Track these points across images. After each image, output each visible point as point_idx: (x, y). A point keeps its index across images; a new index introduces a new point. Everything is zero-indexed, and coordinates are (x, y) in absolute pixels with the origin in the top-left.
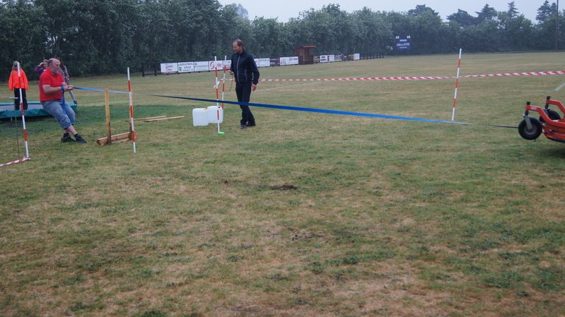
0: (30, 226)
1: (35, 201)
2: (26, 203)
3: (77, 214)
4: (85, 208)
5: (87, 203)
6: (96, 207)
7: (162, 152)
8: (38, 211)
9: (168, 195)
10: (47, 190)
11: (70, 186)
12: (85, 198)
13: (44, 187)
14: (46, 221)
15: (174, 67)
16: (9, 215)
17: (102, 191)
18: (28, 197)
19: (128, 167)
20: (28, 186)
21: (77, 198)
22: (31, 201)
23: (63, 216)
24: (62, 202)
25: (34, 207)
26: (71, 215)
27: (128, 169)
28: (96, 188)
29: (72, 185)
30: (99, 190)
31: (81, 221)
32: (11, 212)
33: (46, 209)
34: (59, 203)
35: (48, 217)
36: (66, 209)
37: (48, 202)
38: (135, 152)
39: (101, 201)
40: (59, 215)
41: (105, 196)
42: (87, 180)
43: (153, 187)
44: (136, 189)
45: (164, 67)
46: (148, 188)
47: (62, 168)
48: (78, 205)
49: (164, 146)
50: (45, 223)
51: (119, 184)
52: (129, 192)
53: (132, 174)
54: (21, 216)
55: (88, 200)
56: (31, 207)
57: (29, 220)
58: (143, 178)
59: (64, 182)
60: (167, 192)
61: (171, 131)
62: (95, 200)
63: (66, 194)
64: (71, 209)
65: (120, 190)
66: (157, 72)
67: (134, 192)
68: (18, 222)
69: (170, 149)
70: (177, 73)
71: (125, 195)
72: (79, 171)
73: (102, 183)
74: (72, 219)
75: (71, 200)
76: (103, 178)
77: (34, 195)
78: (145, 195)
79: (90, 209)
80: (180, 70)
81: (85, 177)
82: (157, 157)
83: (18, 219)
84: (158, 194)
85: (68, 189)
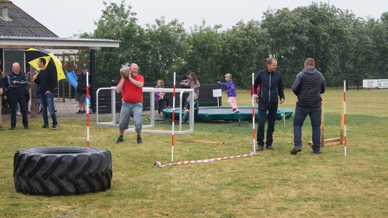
0: (259, 212)
1: (262, 191)
2: (255, 192)
3: (299, 206)
4: (305, 201)
5: (307, 197)
6: (315, 201)
7: (371, 157)
8: (265, 200)
9: (380, 196)
10: (271, 182)
11: (290, 180)
12: (304, 192)
13: (269, 179)
14: (273, 209)
15: (375, 83)
16: (242, 200)
17: (319, 187)
18: (256, 187)
19: (341, 168)
20: (255, 177)
21: (298, 191)
22: (259, 190)
23: (287, 207)
24: (285, 193)
25: (261, 195)
26: (294, 206)
27: (341, 170)
28: (314, 184)
29: (292, 179)
30: (316, 186)
31: (303, 213)
32: (243, 198)
33: (272, 198)
34: (283, 195)
35: (274, 206)
36: (289, 200)
37: (273, 192)
38: (345, 155)
39: (320, 196)
40: (284, 205)
41: (322, 192)
42: (305, 176)
43: (365, 188)
44: (350, 189)
45: (366, 83)
46: (360, 188)
47: (283, 164)
48: (299, 198)
49: (372, 151)
50: (272, 211)
51: (333, 183)
52: (344, 191)
53: (345, 175)
54: (252, 202)
55: (308, 194)
56: (259, 196)
57: (258, 207)
58: (355, 179)
59: (285, 176)
60: (378, 194)
61: (377, 139)
62: (313, 195)
63: (288, 187)
64: (293, 201)
65: (335, 188)
66: (360, 87)
67: (348, 191)
68: (249, 208)
69: (377, 155)
70: (377, 88)
71: (340, 193)
72: (297, 168)
73: (319, 181)
74: (295, 210)
75: (293, 193)
76: (320, 176)
77: (261, 185)
78: (359, 194)
79: (310, 203)
80: (380, 86)
81: (303, 173)
82: (366, 162)
83: (249, 205)
84: (370, 195)
85: (289, 182)
